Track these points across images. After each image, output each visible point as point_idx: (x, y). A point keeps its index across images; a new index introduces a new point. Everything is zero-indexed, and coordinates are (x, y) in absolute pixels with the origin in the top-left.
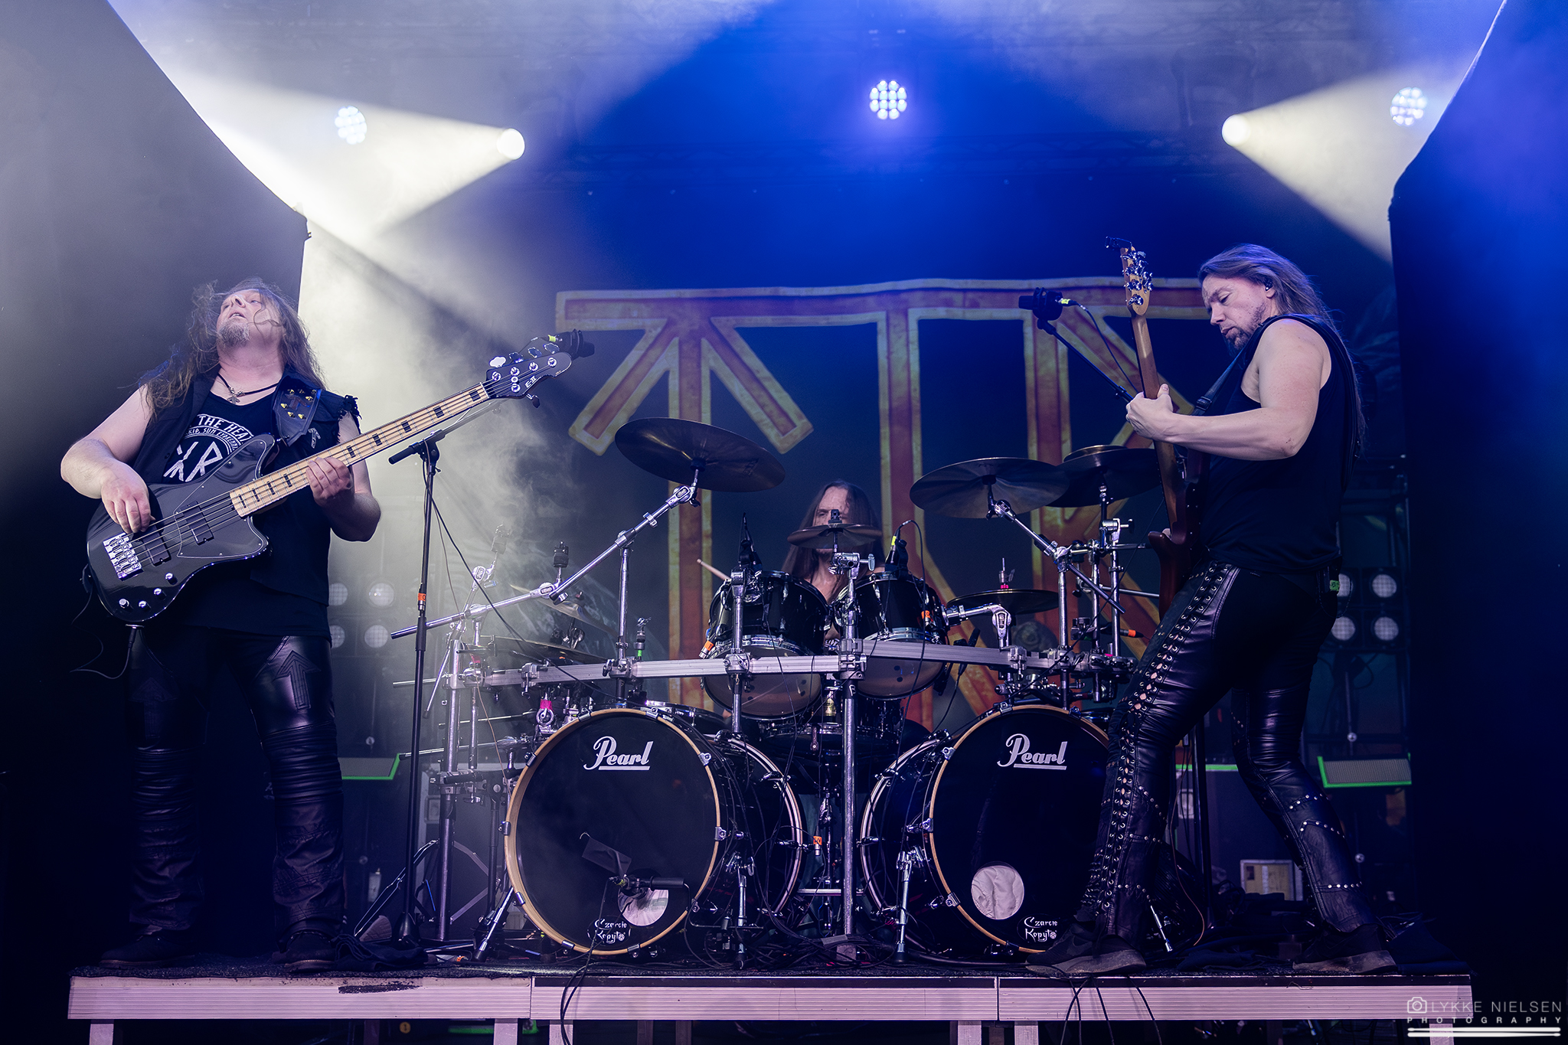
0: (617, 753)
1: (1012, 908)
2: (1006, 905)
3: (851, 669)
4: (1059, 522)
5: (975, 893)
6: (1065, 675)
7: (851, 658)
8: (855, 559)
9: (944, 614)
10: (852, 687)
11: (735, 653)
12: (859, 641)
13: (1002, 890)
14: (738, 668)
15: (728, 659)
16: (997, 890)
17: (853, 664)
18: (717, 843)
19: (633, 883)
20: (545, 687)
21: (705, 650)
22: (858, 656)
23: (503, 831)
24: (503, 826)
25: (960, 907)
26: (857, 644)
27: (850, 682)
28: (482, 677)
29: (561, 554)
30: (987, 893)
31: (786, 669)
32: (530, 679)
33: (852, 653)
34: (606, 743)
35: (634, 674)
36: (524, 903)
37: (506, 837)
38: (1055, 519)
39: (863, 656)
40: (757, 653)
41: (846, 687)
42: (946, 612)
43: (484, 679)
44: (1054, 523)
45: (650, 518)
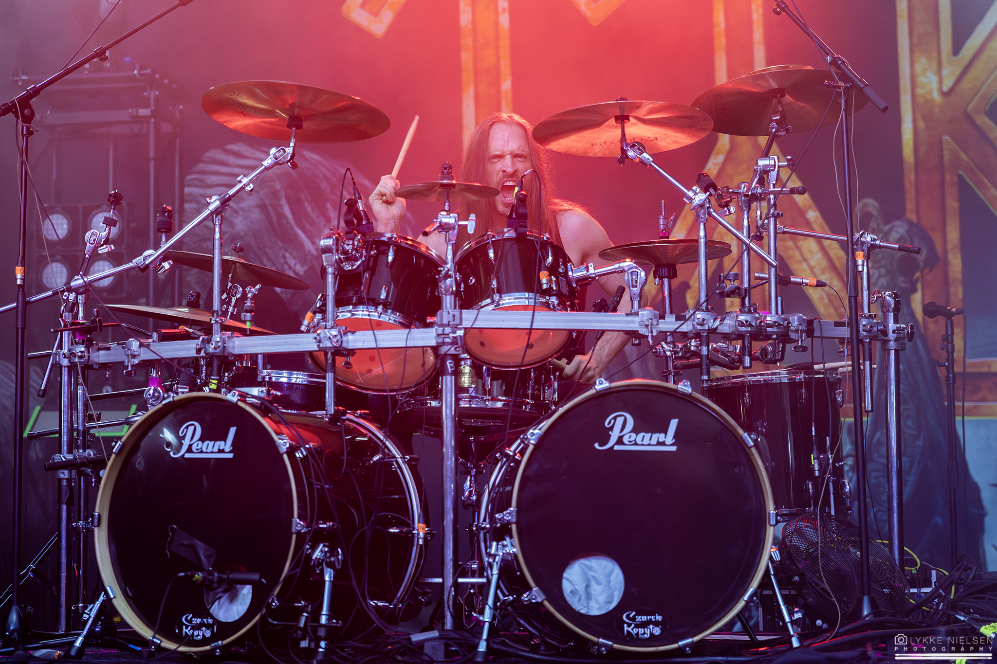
0: (202, 439)
1: (609, 602)
2: (602, 599)
3: (448, 344)
4: (936, 95)
5: (567, 587)
6: (704, 339)
7: (448, 330)
8: (452, 221)
9: (570, 273)
10: (450, 363)
11: (326, 328)
12: (457, 312)
13: (598, 583)
14: (329, 345)
15: (319, 335)
16: (593, 583)
17: (449, 338)
18: (294, 537)
19: (211, 578)
20: (147, 364)
21: (306, 322)
22: (455, 328)
23: (92, 522)
24: (93, 516)
25: (546, 603)
26: (454, 316)
27: (449, 357)
28: (86, 354)
29: (162, 218)
30: (580, 587)
31: (382, 344)
32: (134, 356)
33: (448, 325)
34: (191, 429)
35: (231, 351)
36: (114, 597)
37: (96, 529)
38: (930, 92)
39: (460, 329)
40: (353, 326)
41: (443, 364)
42: (572, 270)
43: (89, 357)
44: (928, 97)
45: (245, 181)
